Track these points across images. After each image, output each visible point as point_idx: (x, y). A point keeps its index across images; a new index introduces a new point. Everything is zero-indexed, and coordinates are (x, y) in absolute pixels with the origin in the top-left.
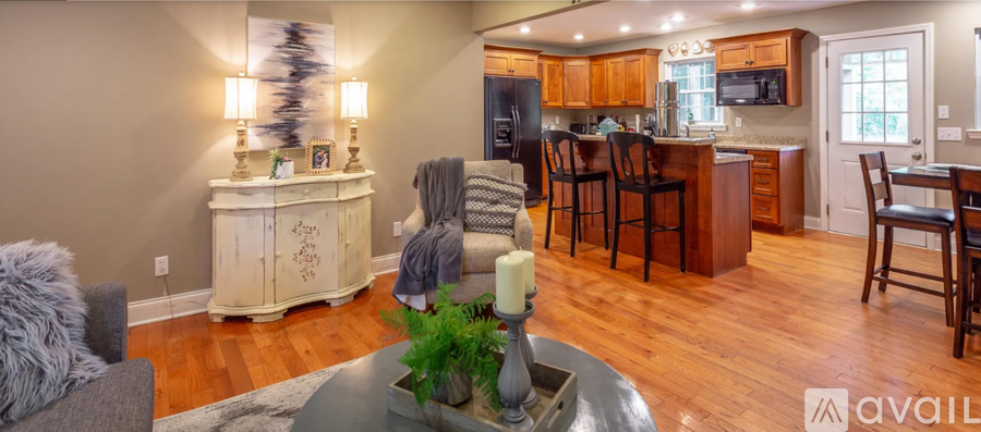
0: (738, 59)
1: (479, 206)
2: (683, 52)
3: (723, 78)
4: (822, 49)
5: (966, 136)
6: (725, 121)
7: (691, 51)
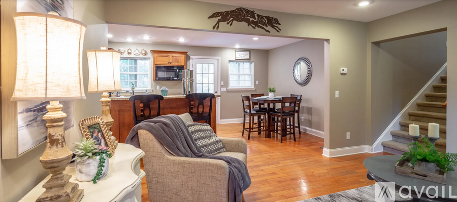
0: (164, 61)
1: (205, 142)
2: (129, 53)
3: (158, 68)
4: (191, 60)
5: (227, 90)
6: (152, 87)
7: (132, 54)
